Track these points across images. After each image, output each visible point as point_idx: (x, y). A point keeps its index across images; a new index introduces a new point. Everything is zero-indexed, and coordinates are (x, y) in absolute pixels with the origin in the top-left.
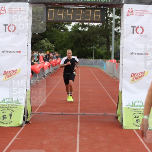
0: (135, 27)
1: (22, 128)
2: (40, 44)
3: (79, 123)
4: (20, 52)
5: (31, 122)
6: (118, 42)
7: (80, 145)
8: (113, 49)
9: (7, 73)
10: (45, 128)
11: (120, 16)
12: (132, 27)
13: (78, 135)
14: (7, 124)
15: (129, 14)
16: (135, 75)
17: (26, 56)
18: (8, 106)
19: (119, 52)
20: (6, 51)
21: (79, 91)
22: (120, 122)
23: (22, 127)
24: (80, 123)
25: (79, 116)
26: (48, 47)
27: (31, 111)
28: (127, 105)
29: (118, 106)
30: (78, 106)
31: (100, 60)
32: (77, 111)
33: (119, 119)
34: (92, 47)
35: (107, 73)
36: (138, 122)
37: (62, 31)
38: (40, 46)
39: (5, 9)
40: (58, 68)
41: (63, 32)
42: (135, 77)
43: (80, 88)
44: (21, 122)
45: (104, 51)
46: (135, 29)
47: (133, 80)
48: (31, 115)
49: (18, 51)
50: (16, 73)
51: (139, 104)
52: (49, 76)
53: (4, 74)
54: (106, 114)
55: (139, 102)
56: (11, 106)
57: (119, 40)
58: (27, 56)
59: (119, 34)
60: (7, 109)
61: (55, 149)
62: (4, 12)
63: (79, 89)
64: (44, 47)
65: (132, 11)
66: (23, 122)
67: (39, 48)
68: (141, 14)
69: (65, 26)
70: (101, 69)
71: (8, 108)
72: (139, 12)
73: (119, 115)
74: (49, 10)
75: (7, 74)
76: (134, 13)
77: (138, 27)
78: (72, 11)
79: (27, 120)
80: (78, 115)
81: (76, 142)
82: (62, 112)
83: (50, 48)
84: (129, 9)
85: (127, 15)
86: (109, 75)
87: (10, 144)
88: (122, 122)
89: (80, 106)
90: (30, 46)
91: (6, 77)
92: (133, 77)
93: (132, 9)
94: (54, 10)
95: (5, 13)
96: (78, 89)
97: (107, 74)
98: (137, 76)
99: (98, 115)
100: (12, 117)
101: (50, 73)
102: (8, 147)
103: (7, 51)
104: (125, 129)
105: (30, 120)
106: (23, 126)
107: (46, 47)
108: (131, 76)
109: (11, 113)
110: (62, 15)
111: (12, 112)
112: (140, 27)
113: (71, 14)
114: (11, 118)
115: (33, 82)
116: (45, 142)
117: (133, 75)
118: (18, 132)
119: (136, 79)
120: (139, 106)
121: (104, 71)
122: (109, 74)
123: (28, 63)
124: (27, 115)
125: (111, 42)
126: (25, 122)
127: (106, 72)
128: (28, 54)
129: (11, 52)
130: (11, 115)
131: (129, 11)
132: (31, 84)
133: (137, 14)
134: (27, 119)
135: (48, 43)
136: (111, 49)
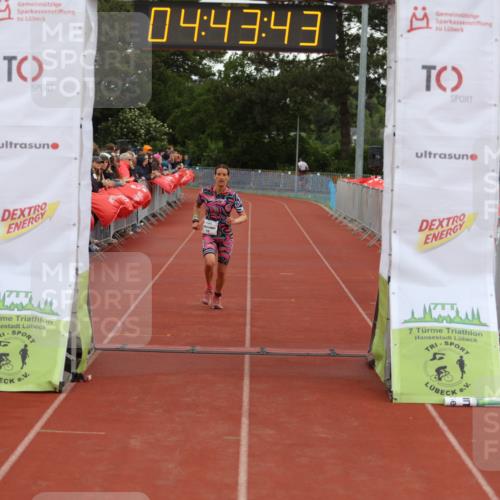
0: (434, 68)
1: (62, 397)
2: (122, 122)
3: (246, 382)
4: (55, 146)
5: (90, 377)
6: (376, 117)
7: (251, 455)
8: (362, 139)
9: (14, 214)
10: (136, 398)
11: (386, 31)
12: (424, 67)
13: (245, 421)
14: (12, 381)
15: (416, 24)
16: (432, 224)
17: (76, 159)
18: (14, 322)
19: (380, 151)
20: (10, 145)
21: (249, 276)
22: (383, 379)
23: (60, 392)
24: (251, 382)
25: (247, 357)
26: (148, 132)
27: (92, 341)
28: (406, 322)
29: (375, 325)
30: (245, 325)
31: (318, 174)
32: (242, 343)
33: (379, 368)
34: (292, 134)
35: (340, 219)
36: (440, 379)
37: (194, 78)
38: (122, 129)
39: (8, 7)
40: (179, 200)
41: (196, 81)
42: (432, 232)
43: (251, 268)
44: (58, 376)
45: (333, 146)
46: (434, 73)
47: (426, 243)
48: (89, 353)
49: (50, 143)
50: (42, 215)
51: (444, 314)
52: (150, 227)
53: (3, 220)
54: (338, 351)
55: (448, 307)
56: (26, 323)
57: (382, 108)
58: (77, 161)
59: (381, 91)
60: (14, 332)
61: (170, 466)
62: (5, 15)
63: (249, 271)
64: (135, 132)
65: (425, 16)
66: (64, 376)
67: (119, 134)
68: (455, 26)
69: (204, 62)
70: (322, 206)
71: (17, 330)
72: (447, 18)
73: (379, 357)
74: (154, 9)
75: (12, 219)
76: (433, 24)
77: (444, 69)
78: (229, 12)
79: (79, 371)
80: (244, 354)
81: (238, 443)
82: (193, 344)
83: (154, 134)
84: (416, 8)
85: (409, 28)
86: (346, 226)
87: (20, 449)
88: (390, 379)
89: (252, 326)
90: (89, 126)
91: (10, 227)
92: (427, 232)
93: (424, 9)
94: (169, 10)
95: (9, 18)
96: (246, 268)
97: (341, 222)
98: (440, 229)
99: (308, 355)
100: (27, 361)
101: (154, 215)
102: (14, 458)
103: (14, 142)
104: (399, 401)
105: (88, 371)
106: (64, 388)
107: (143, 131)
108: (421, 230)
109: (26, 346)
110: (197, 25)
111: (27, 342)
112: (449, 69)
113: (225, 23)
114: (24, 362)
115: (97, 245)
116: (135, 442)
117: (425, 225)
118: (48, 408)
119: (435, 237)
120: (444, 318)
121: (331, 213)
122: (345, 222)
123: (82, 183)
124: (79, 355)
125: (355, 115)
126: (71, 378)
127: (336, 215)
128: (81, 155)
129: (26, 147)
130: (24, 353)
131: (414, 15)
132: (90, 250)
133: (443, 26)
134: (77, 367)
135: (149, 118)
136: (355, 138)
